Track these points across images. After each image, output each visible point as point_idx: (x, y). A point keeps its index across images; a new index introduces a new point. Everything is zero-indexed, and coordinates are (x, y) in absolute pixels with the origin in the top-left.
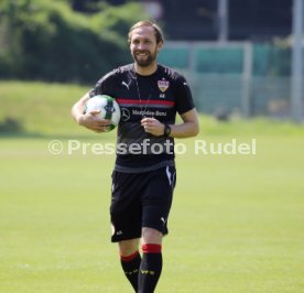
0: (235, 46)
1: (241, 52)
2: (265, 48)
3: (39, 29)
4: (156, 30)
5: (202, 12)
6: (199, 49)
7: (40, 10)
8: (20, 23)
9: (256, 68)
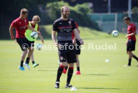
0: (112, 14)
2: (121, 14)
5: (104, 5)
8: (55, 9)
9: (118, 20)
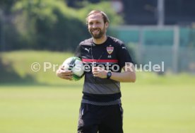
1: (172, 32)
2: (187, 30)
3: (46, 19)
4: (103, 15)
5: (147, 7)
6: (146, 30)
7: (46, 7)
9: (182, 42)
